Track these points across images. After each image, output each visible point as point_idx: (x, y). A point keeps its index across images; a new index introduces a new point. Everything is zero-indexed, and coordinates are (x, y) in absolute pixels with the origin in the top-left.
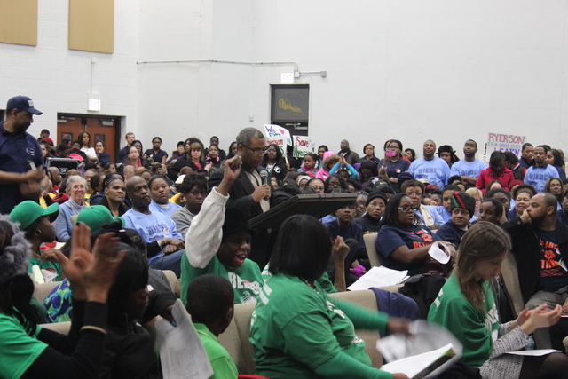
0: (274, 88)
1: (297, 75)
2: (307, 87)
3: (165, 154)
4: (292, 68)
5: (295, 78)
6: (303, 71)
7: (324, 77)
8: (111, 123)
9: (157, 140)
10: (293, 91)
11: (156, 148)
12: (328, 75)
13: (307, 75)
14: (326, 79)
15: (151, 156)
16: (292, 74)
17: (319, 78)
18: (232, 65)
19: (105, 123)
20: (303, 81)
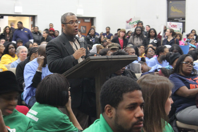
3: (112, 35)
8: (89, 21)
9: (108, 28)
10: (178, 2)
11: (108, 32)
15: (106, 36)
19: (86, 21)
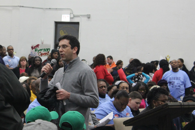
0: (57, 23)
1: (72, 16)
2: (78, 23)
4: (69, 12)
5: (71, 18)
6: (75, 14)
7: (89, 18)
10: (69, 26)
12: (92, 17)
13: (78, 16)
14: (90, 19)
16: (69, 16)
17: (86, 18)
18: (32, 9)
20: (75, 20)
